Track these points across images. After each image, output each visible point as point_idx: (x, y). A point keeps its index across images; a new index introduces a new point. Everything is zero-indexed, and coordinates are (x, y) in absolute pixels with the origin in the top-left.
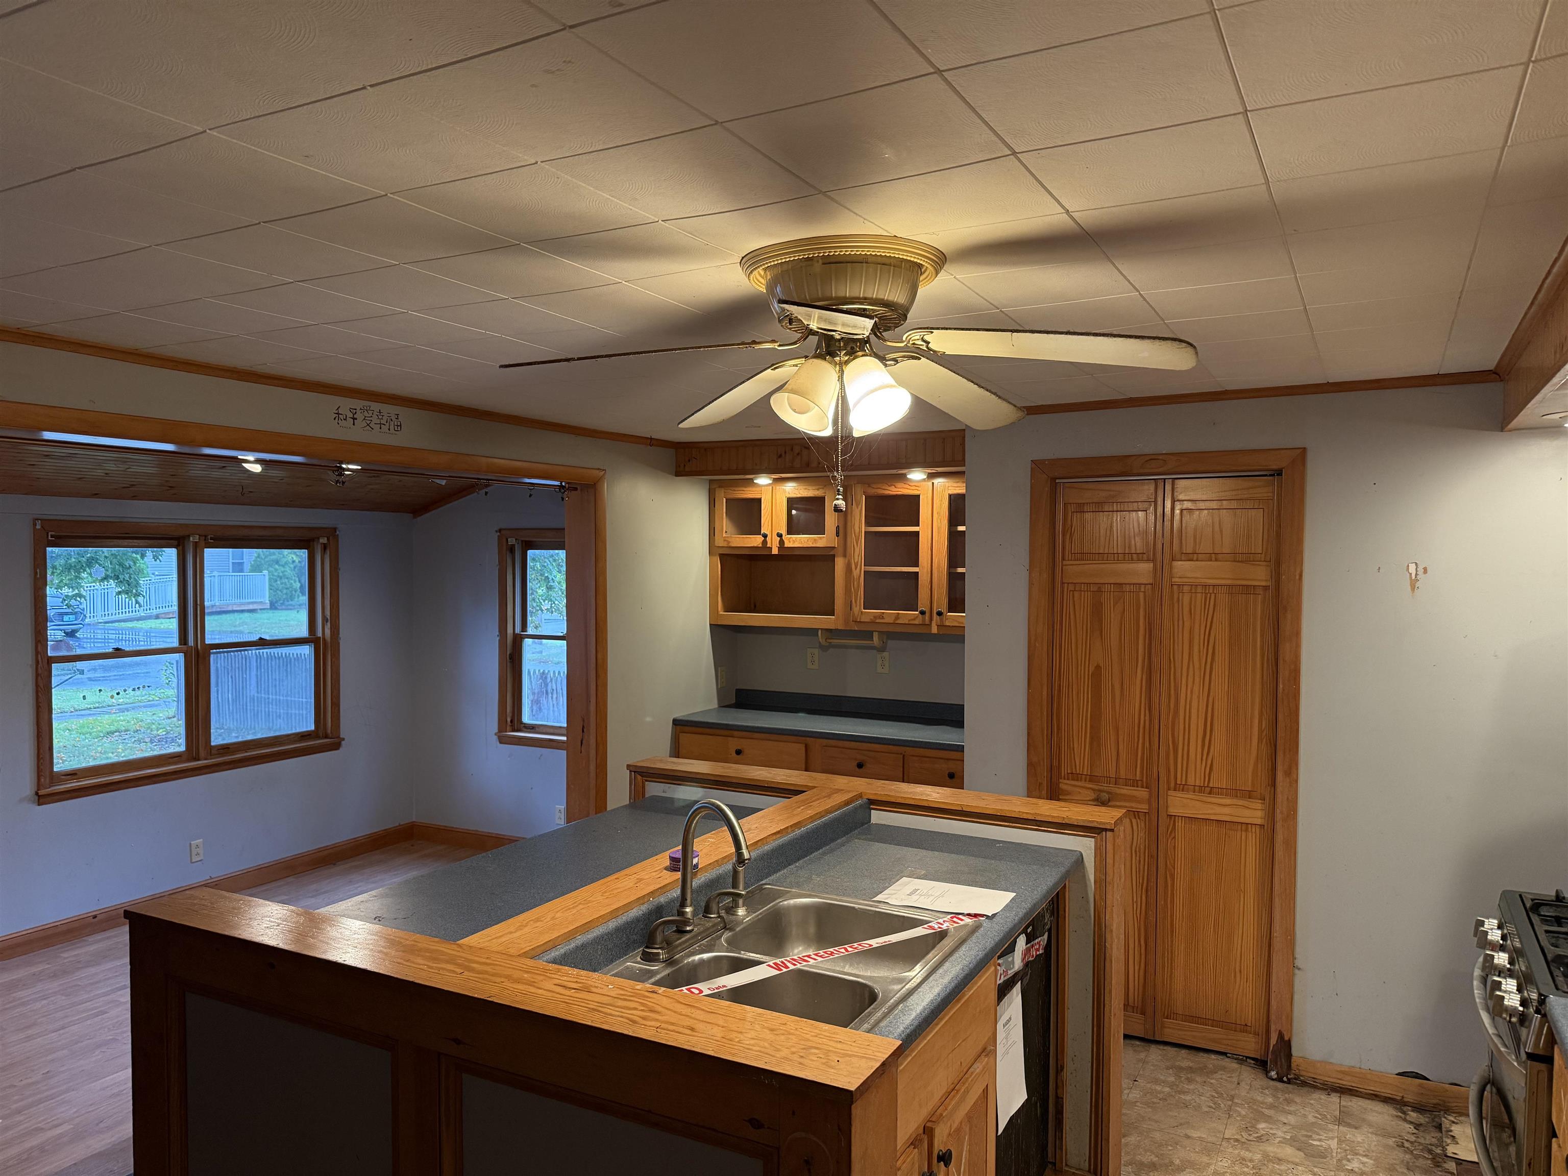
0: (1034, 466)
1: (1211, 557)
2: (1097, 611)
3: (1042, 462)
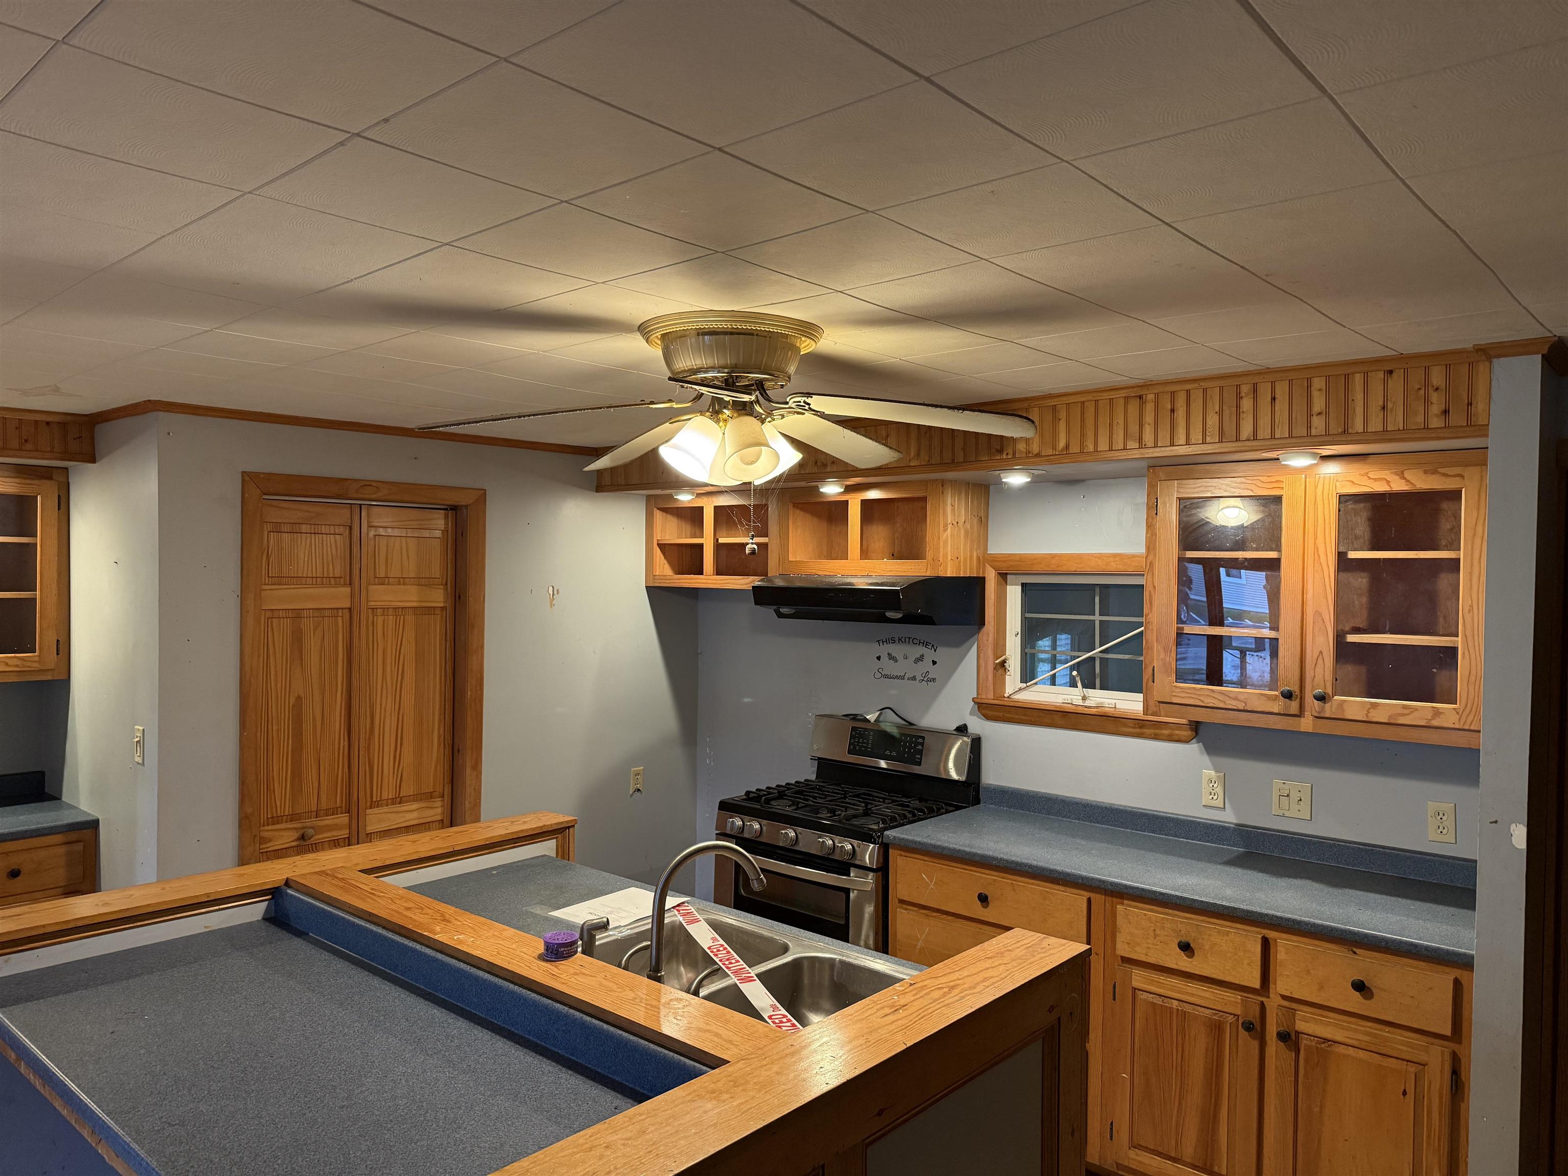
0: (247, 478)
1: (399, 581)
2: (298, 639)
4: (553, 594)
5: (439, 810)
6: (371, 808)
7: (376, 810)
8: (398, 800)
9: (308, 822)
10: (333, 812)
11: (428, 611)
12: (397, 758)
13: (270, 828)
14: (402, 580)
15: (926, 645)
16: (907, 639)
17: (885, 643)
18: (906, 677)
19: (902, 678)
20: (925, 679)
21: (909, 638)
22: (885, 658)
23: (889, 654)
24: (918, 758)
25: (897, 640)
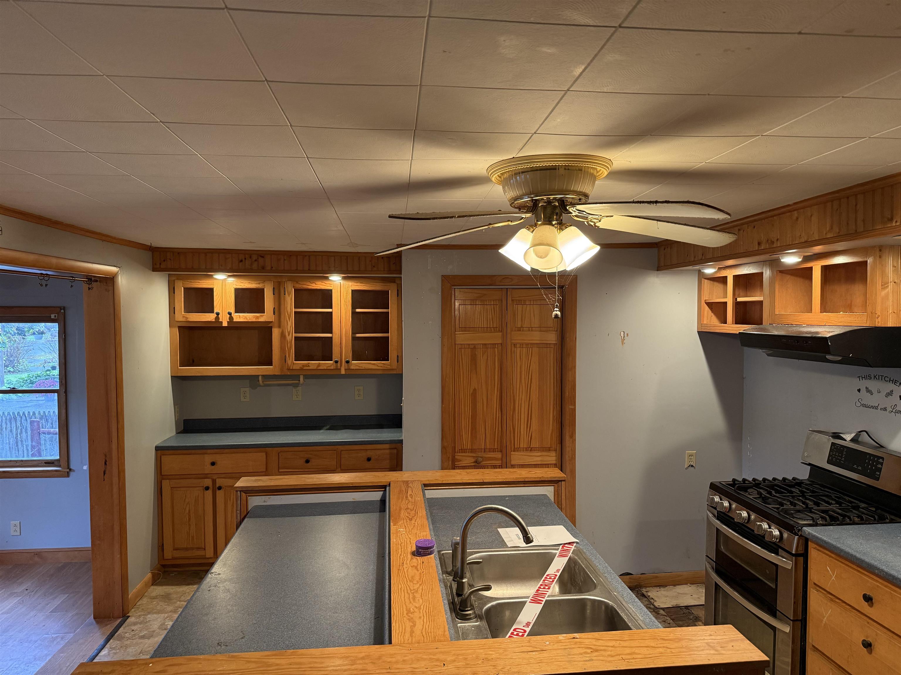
0: (443, 278)
1: (529, 329)
2: (474, 359)
3: (448, 276)
4: (624, 337)
5: (554, 458)
6: (514, 451)
7: (517, 453)
8: (530, 449)
9: (480, 454)
10: (494, 450)
11: (547, 345)
12: (529, 426)
13: (460, 454)
14: (530, 328)
15: (895, 382)
16: (880, 377)
17: (864, 379)
18: (879, 408)
19: (876, 408)
20: (894, 411)
21: (882, 376)
22: (863, 390)
23: (866, 388)
24: (877, 475)
25: (873, 378)
